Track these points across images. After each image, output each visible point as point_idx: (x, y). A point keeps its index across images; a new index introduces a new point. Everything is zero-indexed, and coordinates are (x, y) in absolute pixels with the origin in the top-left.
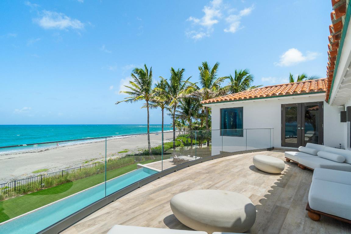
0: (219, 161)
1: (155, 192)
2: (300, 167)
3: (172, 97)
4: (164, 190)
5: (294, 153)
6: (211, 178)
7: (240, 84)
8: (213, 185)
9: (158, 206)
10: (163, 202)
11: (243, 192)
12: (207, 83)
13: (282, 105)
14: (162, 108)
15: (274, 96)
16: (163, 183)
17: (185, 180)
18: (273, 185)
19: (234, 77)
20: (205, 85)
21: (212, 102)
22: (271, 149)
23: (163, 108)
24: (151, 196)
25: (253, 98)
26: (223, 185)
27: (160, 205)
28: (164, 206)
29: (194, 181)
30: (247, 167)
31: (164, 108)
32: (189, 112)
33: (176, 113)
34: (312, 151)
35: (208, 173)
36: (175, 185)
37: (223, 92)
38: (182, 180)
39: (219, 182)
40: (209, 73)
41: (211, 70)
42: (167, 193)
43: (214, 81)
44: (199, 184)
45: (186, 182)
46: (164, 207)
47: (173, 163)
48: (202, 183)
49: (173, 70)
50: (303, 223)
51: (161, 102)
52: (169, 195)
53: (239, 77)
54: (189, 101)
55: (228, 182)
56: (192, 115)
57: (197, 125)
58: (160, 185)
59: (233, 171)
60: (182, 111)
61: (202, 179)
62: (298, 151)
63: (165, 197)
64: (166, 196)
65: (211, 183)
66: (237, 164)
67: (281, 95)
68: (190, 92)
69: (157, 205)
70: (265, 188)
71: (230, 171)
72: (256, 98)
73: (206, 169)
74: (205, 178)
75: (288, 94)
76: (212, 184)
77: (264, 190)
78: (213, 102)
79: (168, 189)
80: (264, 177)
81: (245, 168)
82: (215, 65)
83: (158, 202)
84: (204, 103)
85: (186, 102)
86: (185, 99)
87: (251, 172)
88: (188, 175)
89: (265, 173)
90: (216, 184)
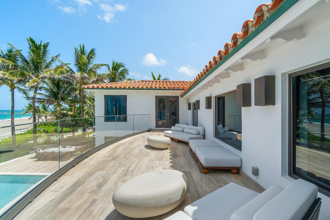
0: (115, 146)
1: (62, 199)
2: (175, 141)
3: (31, 75)
4: (76, 192)
5: (170, 132)
6: (120, 164)
7: (117, 74)
8: (128, 169)
9: (82, 214)
10: (85, 207)
11: (155, 168)
12: (82, 67)
13: (156, 96)
14: (11, 87)
15: (151, 88)
16: (67, 184)
17: (94, 173)
18: (170, 157)
19: (111, 67)
20: (81, 69)
21: (96, 87)
22: (149, 131)
23: (13, 87)
24: (62, 205)
25: (136, 88)
26: (136, 167)
27: (84, 212)
28: (90, 210)
29: (105, 172)
30: (143, 147)
31: (15, 87)
32: (59, 96)
33: (38, 96)
34: (180, 129)
35: (113, 159)
36: (86, 182)
37: (100, 79)
38: (90, 174)
39: (130, 166)
40: (85, 57)
41: (87, 54)
42: (83, 194)
43: (91, 66)
44: (113, 173)
45: (96, 175)
46: (91, 212)
47: (37, 159)
48: (116, 171)
49: (32, 41)
50: (202, 177)
51: (9, 80)
52: (87, 195)
53: (116, 67)
54: (58, 83)
55: (138, 164)
56: (63, 99)
57: (65, 112)
58: (64, 189)
59: (135, 153)
60: (47, 94)
61: (112, 167)
62: (171, 130)
63: (82, 200)
64: (84, 199)
65: (124, 168)
66: (133, 146)
67: (156, 89)
68: (62, 73)
69: (80, 213)
70: (167, 161)
71: (132, 153)
72: (134, 88)
73: (109, 156)
74: (115, 165)
75: (160, 89)
76: (126, 169)
77: (167, 162)
78: (98, 88)
79: (80, 188)
80: (160, 153)
81: (142, 148)
82: (91, 51)
83: (79, 209)
84: (86, 87)
85: (54, 83)
86: (53, 80)
87: (149, 151)
88: (93, 167)
89: (159, 150)
90: (129, 167)
